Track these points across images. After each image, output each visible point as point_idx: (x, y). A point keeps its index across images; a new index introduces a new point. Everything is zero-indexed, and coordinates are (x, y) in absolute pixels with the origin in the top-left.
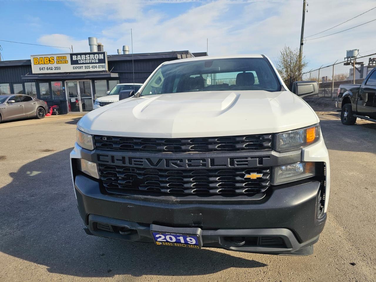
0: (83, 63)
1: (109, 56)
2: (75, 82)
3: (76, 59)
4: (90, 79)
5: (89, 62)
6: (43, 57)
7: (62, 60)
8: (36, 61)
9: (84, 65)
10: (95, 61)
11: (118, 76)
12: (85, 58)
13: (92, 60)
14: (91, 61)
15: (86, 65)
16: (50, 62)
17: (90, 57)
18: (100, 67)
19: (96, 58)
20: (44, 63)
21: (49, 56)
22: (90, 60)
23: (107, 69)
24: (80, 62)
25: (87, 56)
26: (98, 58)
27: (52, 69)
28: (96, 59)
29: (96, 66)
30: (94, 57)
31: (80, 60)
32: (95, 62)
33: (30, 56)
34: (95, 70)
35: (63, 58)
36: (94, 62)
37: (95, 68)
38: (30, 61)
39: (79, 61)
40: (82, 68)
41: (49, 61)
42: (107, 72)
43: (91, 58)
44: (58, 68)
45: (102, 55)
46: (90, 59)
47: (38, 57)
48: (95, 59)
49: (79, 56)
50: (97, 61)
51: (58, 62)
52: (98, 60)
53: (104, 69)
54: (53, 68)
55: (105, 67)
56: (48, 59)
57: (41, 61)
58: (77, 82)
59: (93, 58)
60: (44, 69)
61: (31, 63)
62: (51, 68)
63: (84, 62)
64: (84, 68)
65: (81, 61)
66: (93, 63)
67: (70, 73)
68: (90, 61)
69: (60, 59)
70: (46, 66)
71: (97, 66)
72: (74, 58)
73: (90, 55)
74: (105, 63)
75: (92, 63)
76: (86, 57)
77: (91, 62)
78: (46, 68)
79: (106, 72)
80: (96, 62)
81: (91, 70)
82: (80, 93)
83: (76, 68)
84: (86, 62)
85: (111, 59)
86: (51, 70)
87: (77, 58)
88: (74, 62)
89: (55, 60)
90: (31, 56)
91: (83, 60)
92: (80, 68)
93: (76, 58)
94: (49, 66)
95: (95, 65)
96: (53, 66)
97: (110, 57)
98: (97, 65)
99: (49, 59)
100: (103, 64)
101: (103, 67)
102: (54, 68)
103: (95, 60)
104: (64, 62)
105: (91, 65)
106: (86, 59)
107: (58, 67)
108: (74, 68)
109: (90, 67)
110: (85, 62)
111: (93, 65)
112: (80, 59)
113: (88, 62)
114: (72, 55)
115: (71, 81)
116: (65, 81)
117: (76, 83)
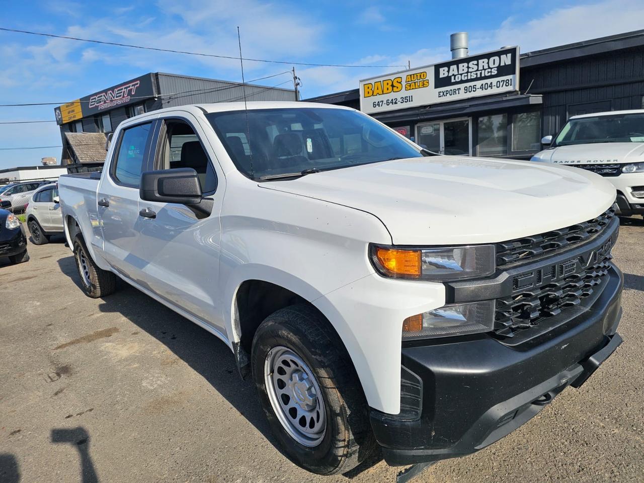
0: (462, 82)
1: (526, 54)
2: (435, 125)
3: (446, 75)
4: (468, 115)
5: (475, 76)
6: (381, 79)
7: (416, 81)
8: (368, 90)
9: (462, 86)
10: (488, 72)
11: (541, 102)
12: (466, 70)
13: (483, 71)
14: (481, 73)
15: (468, 84)
16: (394, 88)
17: (478, 65)
18: (501, 84)
19: (491, 65)
20: (383, 92)
21: (392, 77)
22: (477, 72)
23: (517, 88)
24: (455, 79)
25: (471, 64)
26: (497, 64)
27: (396, 103)
28: (491, 68)
29: (491, 83)
30: (488, 63)
31: (455, 76)
32: (490, 74)
33: (359, 82)
34: (489, 92)
35: (419, 76)
36: (487, 75)
37: (489, 88)
38: (357, 91)
39: (453, 77)
40: (457, 92)
41: (393, 86)
42: (518, 94)
43: (481, 68)
44: (408, 98)
45: (509, 55)
46: (478, 70)
47: (373, 82)
48: (489, 68)
49: (454, 67)
50: (495, 72)
51: (409, 87)
52: (496, 69)
53: (510, 88)
54: (399, 99)
55: (513, 82)
56: (390, 84)
57: (378, 89)
58: (439, 124)
59: (486, 67)
60: (381, 104)
61: (359, 96)
62: (394, 101)
63: (463, 79)
64: (462, 91)
65: (457, 77)
66: (486, 78)
67: (430, 106)
68: (477, 74)
69: (413, 79)
70: (384, 98)
71: (494, 84)
72: (443, 73)
73: (479, 61)
74: (514, 73)
75: (481, 78)
76: (468, 67)
77: (479, 76)
78: (385, 102)
79: (515, 93)
80: (493, 74)
81: (479, 93)
82: (443, 146)
83: (445, 94)
84: (469, 78)
85: (530, 63)
86: (394, 105)
87: (448, 71)
88: (441, 82)
89: (404, 83)
90: (361, 81)
91: (461, 74)
92: (454, 92)
93: (447, 73)
94: (392, 96)
95: (489, 81)
96: (398, 96)
97: (529, 57)
98: (494, 81)
99: (393, 83)
100: (510, 77)
101: (507, 83)
102: (401, 100)
103: (489, 70)
104: (421, 84)
105: (478, 84)
106: (468, 72)
107: (408, 96)
108: (442, 94)
109: (477, 87)
110: (466, 78)
111: (484, 82)
112: (456, 73)
113: (472, 77)
114: (437, 67)
115: (428, 123)
116: (416, 124)
117: (438, 126)
